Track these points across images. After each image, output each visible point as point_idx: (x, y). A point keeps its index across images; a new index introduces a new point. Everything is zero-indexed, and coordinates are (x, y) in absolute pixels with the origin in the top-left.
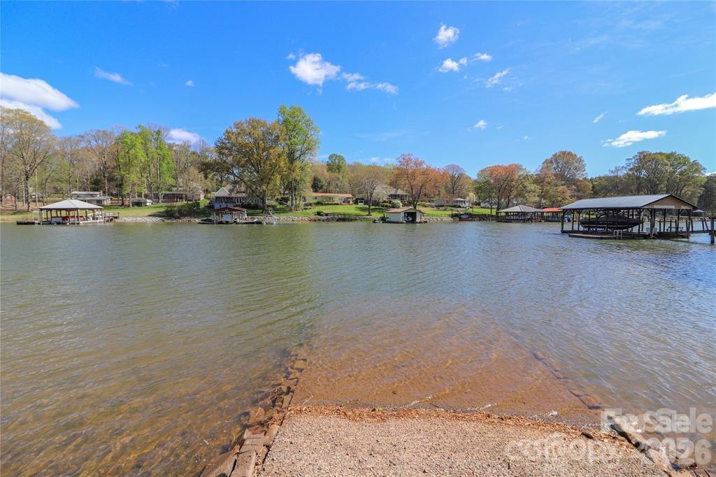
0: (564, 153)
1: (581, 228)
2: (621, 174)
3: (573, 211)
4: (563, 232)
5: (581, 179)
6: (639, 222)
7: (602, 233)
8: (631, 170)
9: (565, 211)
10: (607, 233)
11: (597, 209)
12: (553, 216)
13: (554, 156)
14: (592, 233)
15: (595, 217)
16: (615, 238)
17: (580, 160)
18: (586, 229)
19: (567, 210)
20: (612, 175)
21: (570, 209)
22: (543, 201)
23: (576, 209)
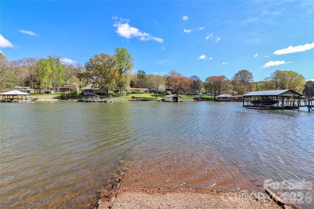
0: (243, 71)
1: (252, 105)
2: (269, 80)
3: (248, 96)
4: (244, 106)
5: (251, 82)
6: (277, 102)
7: (261, 107)
8: (273, 78)
9: (244, 97)
10: (263, 107)
11: (259, 96)
12: (239, 99)
13: (239, 72)
14: (257, 106)
15: (257, 99)
16: (267, 109)
17: (251, 74)
18: (254, 105)
19: (245, 96)
20: (265, 81)
21: (247, 96)
22: (235, 92)
23: (249, 96)
